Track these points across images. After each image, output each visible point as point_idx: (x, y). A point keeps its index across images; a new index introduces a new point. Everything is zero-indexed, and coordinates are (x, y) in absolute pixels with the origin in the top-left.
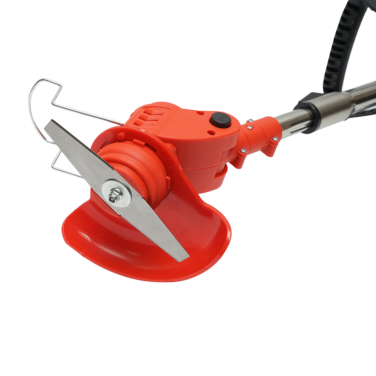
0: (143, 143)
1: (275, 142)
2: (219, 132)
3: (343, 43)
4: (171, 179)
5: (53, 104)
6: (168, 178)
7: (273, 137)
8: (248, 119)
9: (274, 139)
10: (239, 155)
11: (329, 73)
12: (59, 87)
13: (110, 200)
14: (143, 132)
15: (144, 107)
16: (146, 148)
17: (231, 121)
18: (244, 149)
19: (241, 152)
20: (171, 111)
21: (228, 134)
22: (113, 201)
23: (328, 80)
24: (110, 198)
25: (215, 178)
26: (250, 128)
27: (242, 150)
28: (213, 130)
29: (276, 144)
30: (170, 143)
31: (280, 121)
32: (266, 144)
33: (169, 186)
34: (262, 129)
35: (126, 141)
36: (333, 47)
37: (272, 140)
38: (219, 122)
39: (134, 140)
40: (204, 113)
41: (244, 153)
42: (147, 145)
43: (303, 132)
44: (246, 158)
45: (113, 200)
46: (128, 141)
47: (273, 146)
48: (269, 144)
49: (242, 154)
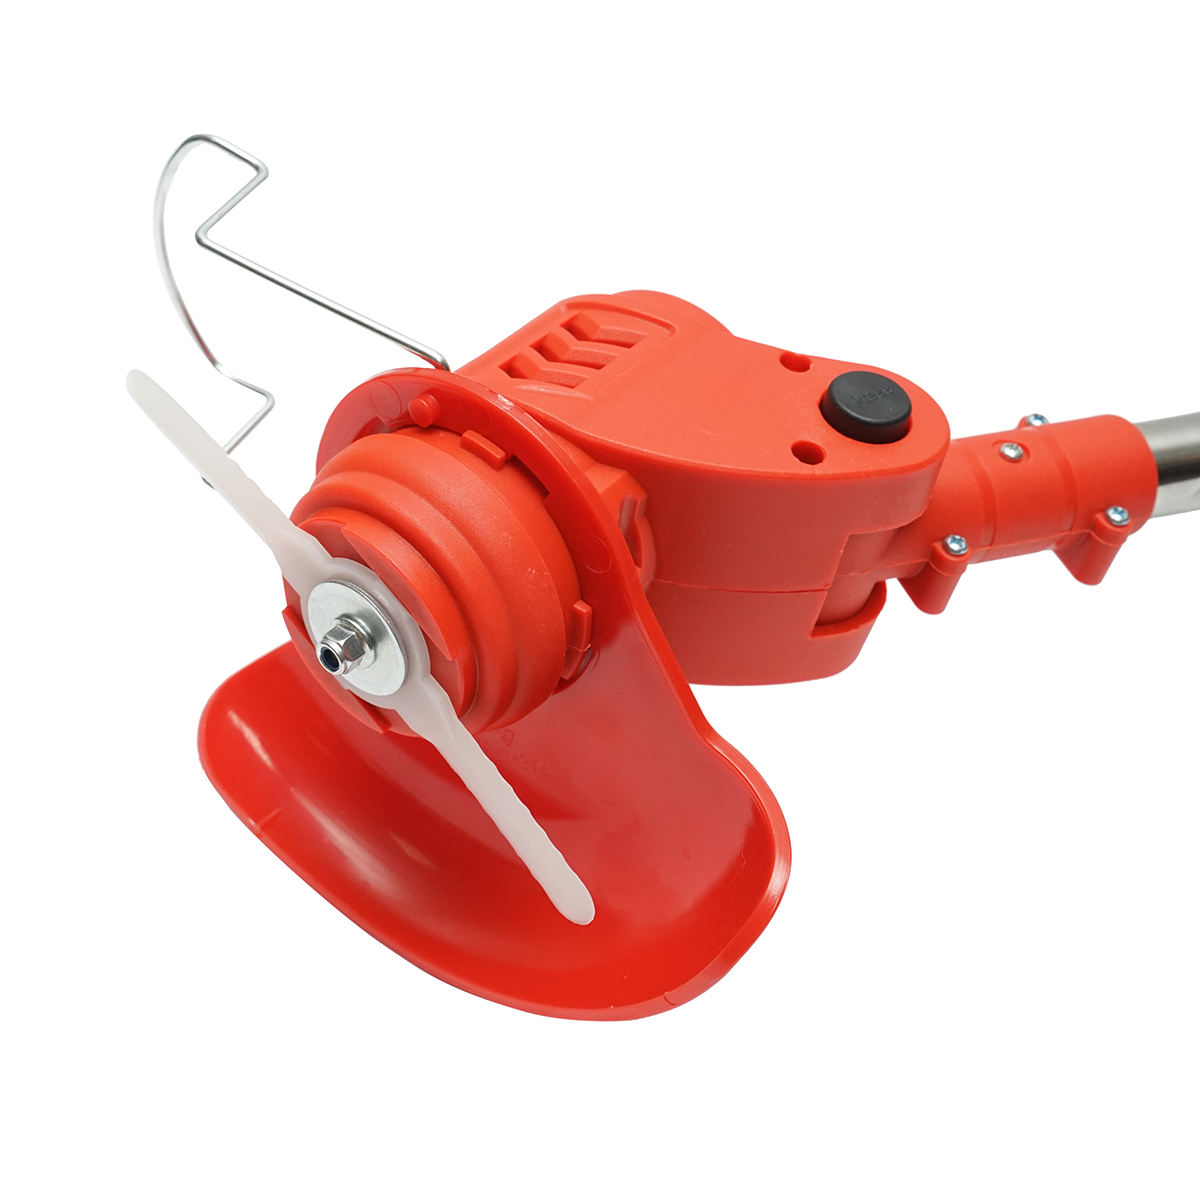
0: (498, 454)
1: (1110, 527)
2: (845, 457)
4: (594, 615)
5: (199, 241)
6: (581, 607)
7: (1110, 506)
8: (1028, 412)
9: (1111, 512)
10: (935, 557)
12: (254, 172)
13: (324, 657)
14: (503, 408)
15: (573, 304)
16: (509, 478)
17: (909, 413)
18: (962, 536)
19: (946, 547)
20: (671, 335)
21: (878, 468)
25: (814, 633)
26: (1011, 453)
27: (949, 540)
28: (819, 444)
29: (1115, 538)
30: (620, 468)
31: (1157, 443)
32: (1071, 529)
33: (584, 640)
34: (1065, 467)
35: (442, 434)
37: (1100, 517)
38: (853, 413)
39: (469, 435)
40: (811, 366)
41: (957, 555)
42: (513, 462)
44: (963, 576)
46: (449, 435)
47: (1101, 541)
48: (1087, 531)
49: (950, 558)
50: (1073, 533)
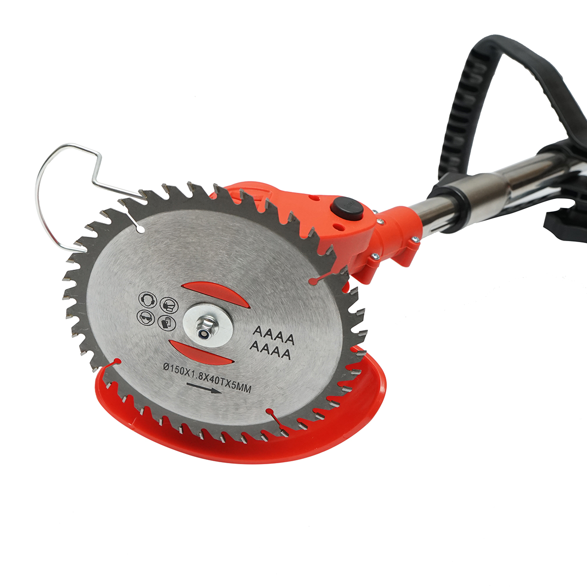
1: (414, 244)
3: (467, 110)
5: (94, 183)
7: (412, 237)
9: (413, 239)
10: (369, 262)
11: (446, 155)
12: (97, 157)
13: (200, 335)
17: (363, 211)
18: (377, 253)
19: (373, 258)
20: (271, 195)
22: (206, 337)
23: (444, 165)
24: (200, 333)
26: (379, 222)
27: (373, 255)
29: (416, 246)
34: (397, 224)
36: (452, 117)
37: (410, 241)
40: (320, 198)
41: (376, 260)
43: (444, 232)
45: (206, 335)
47: (412, 249)
48: (406, 247)
49: (374, 261)
50: (403, 248)
